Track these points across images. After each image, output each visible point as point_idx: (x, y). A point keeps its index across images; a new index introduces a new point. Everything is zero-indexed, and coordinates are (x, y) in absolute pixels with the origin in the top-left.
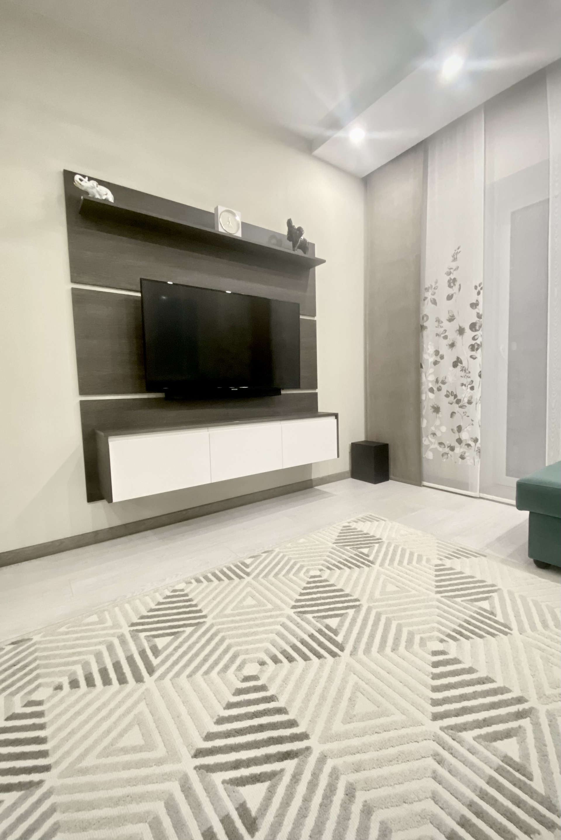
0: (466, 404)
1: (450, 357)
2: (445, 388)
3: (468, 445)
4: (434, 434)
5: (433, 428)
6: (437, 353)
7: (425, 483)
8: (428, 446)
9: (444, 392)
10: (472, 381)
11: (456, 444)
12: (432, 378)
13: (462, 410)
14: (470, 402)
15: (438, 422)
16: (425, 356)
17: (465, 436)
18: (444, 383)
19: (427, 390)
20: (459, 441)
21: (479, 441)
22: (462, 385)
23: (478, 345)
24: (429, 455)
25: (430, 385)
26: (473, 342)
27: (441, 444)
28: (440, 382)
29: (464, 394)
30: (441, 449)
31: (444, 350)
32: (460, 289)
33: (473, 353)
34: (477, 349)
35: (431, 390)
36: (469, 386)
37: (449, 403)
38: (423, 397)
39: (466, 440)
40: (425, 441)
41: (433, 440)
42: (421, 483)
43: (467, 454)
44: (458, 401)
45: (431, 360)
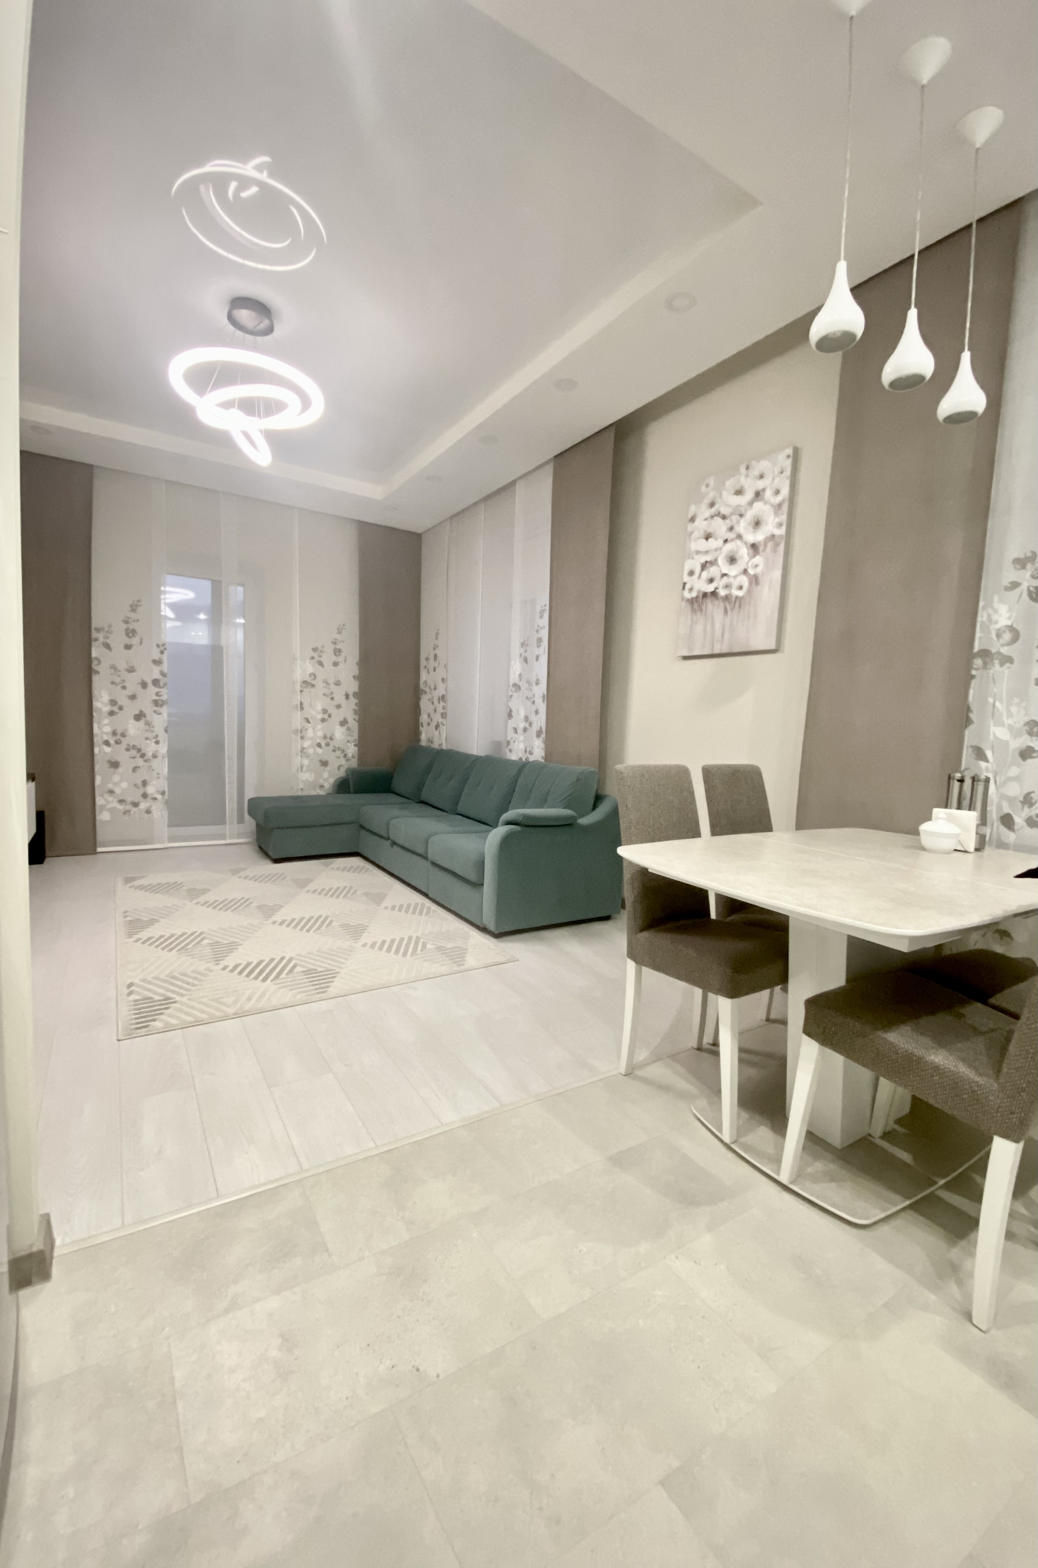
0: (151, 758)
1: (131, 708)
2: (125, 741)
3: (155, 799)
4: (111, 792)
5: (110, 786)
6: (113, 702)
7: (99, 850)
8: (102, 808)
9: (124, 746)
10: (157, 736)
11: (141, 799)
12: (108, 729)
13: (147, 764)
14: (155, 756)
15: (116, 778)
16: (97, 704)
17: (150, 790)
18: (123, 735)
19: (101, 742)
20: (145, 796)
21: (167, 793)
22: (147, 739)
23: (163, 701)
24: (103, 817)
25: (105, 738)
26: (157, 698)
27: (121, 801)
28: (119, 736)
29: (150, 748)
30: (121, 807)
31: (123, 700)
32: (141, 643)
33: (156, 708)
34: (162, 706)
35: (107, 743)
36: (154, 740)
37: (130, 757)
38: (96, 750)
39: (152, 794)
40: (99, 801)
41: (110, 799)
42: (95, 850)
43: (153, 808)
44: (143, 756)
45: (107, 709)
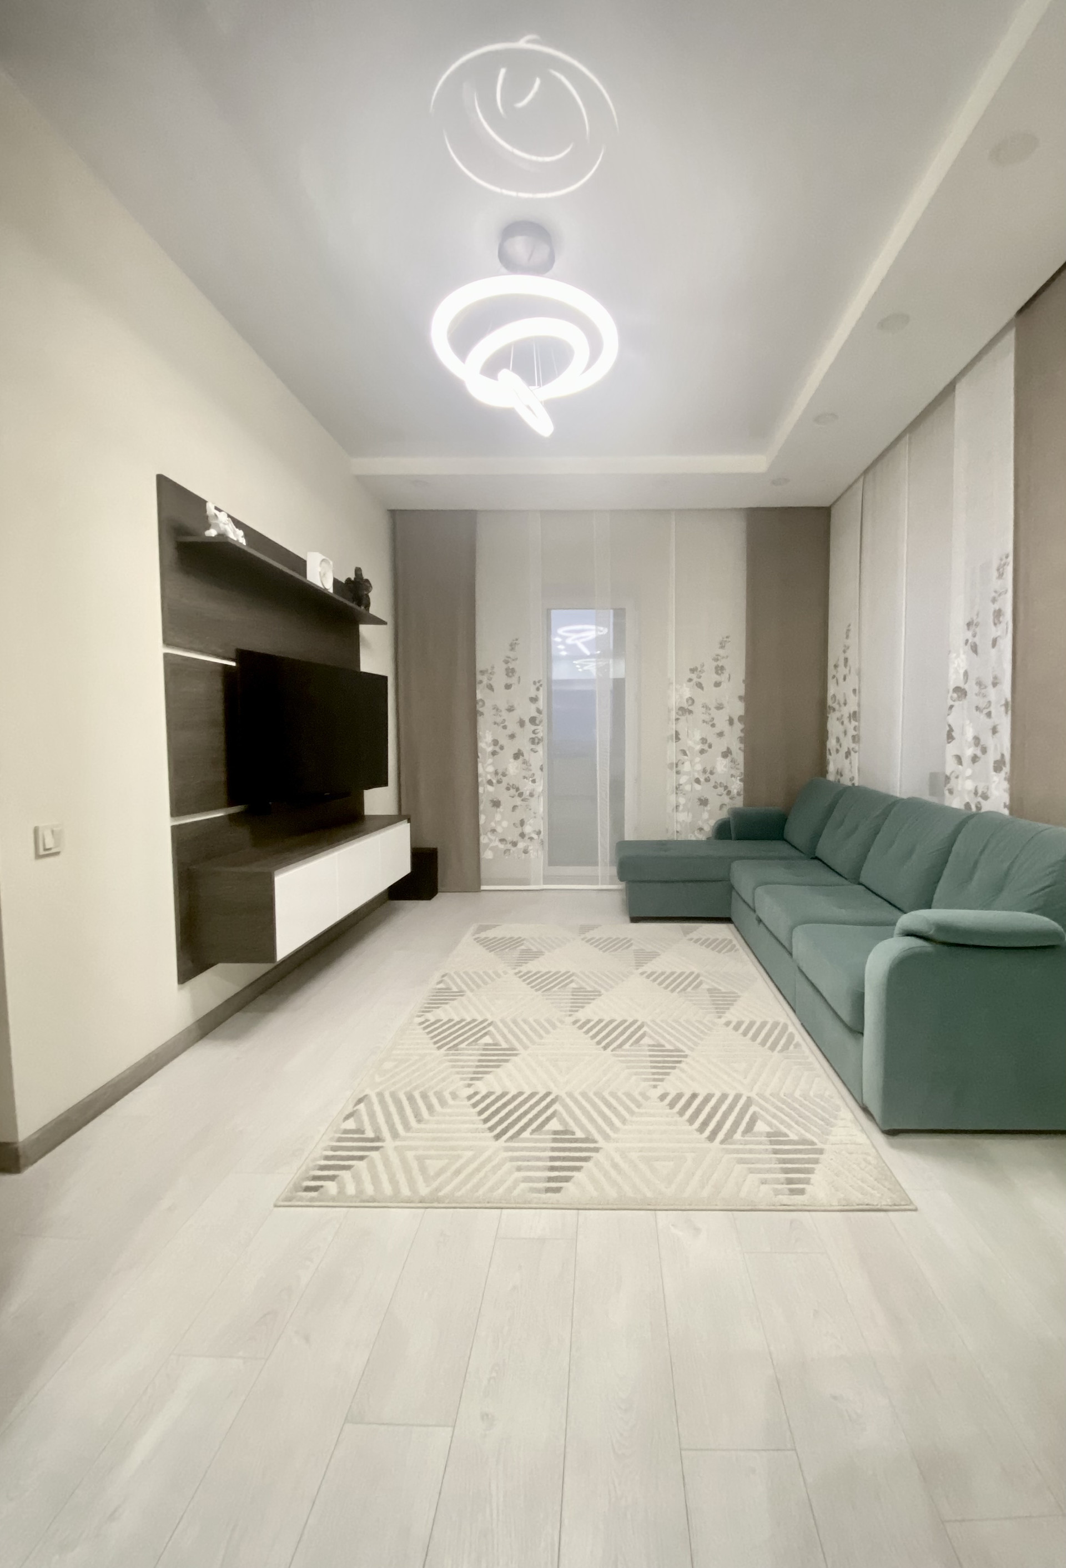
0: (528, 797)
1: (510, 749)
2: (505, 780)
3: (531, 839)
4: (493, 831)
5: (493, 824)
6: (495, 742)
7: (483, 888)
8: (487, 845)
9: (504, 784)
10: (534, 774)
11: (519, 838)
12: (491, 769)
13: (524, 803)
14: (531, 795)
15: (498, 817)
16: (482, 745)
17: (528, 829)
18: (504, 775)
19: (485, 781)
20: (522, 835)
21: (542, 833)
22: (525, 777)
23: (539, 739)
24: (487, 855)
25: (489, 777)
26: (534, 736)
27: (502, 840)
28: (500, 775)
29: (527, 787)
30: (502, 846)
31: (503, 741)
32: (519, 682)
33: (533, 746)
34: (538, 743)
35: (490, 783)
36: (531, 779)
37: (510, 796)
38: (481, 790)
39: (529, 833)
40: (484, 840)
41: (493, 837)
42: (480, 887)
43: (530, 848)
44: (521, 795)
45: (490, 749)
